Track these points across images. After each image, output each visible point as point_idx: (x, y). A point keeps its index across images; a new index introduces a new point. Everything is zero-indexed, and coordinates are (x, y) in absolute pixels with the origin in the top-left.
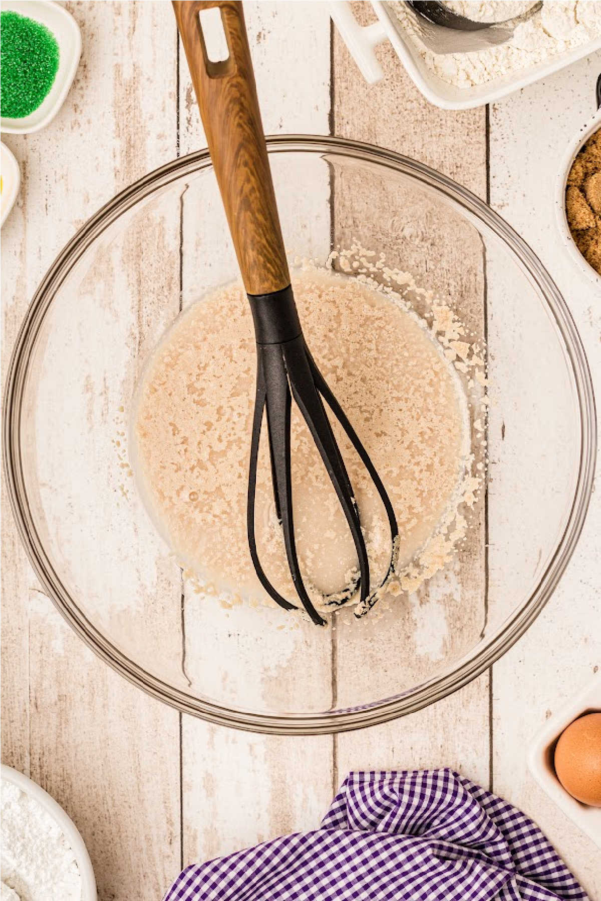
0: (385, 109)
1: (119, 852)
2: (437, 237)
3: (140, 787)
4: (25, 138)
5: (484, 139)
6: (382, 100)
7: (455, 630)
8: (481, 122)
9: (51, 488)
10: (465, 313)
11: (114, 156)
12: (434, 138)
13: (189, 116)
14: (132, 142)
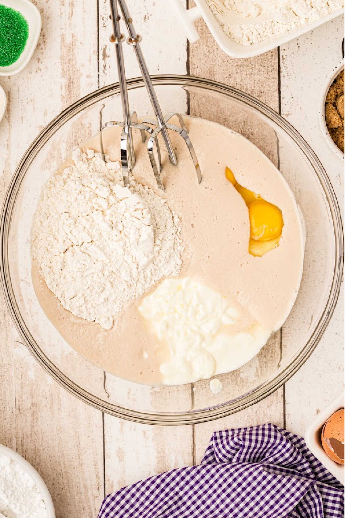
0: (219, 59)
1: (68, 494)
2: (250, 134)
3: (80, 456)
4: (9, 78)
5: (277, 76)
6: (217, 54)
7: (263, 363)
8: (275, 66)
9: (26, 282)
11: (62, 88)
12: (248, 76)
13: (105, 64)
14: (72, 80)
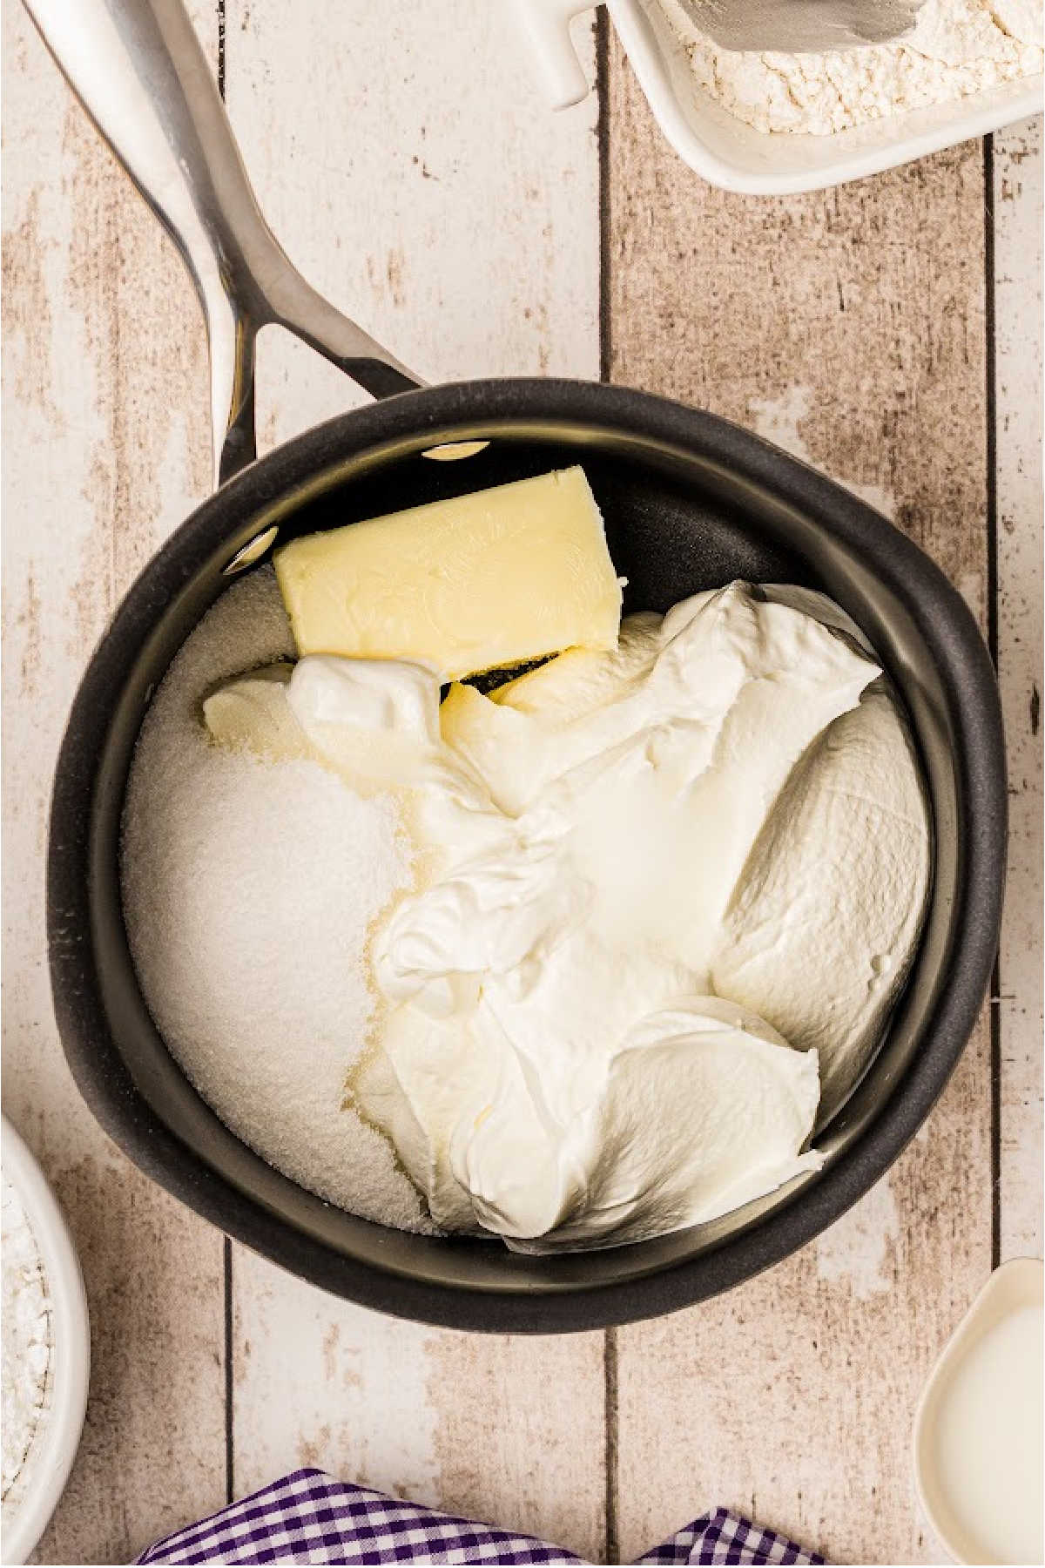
7: (914, 1217)
10: (940, 413)
